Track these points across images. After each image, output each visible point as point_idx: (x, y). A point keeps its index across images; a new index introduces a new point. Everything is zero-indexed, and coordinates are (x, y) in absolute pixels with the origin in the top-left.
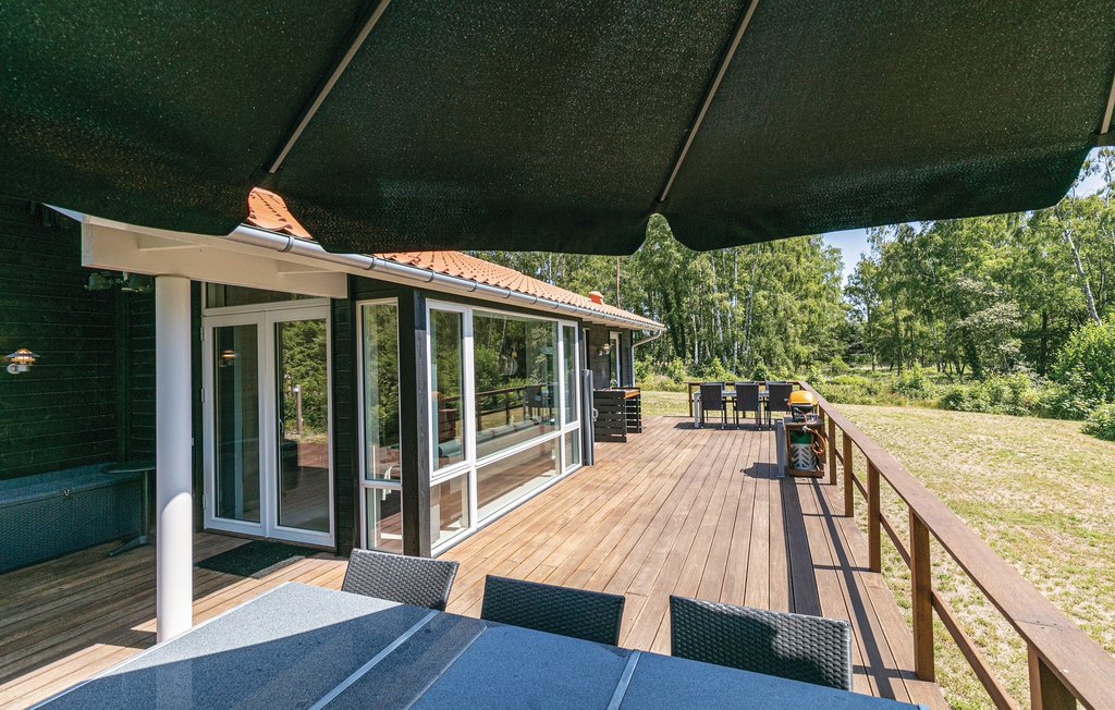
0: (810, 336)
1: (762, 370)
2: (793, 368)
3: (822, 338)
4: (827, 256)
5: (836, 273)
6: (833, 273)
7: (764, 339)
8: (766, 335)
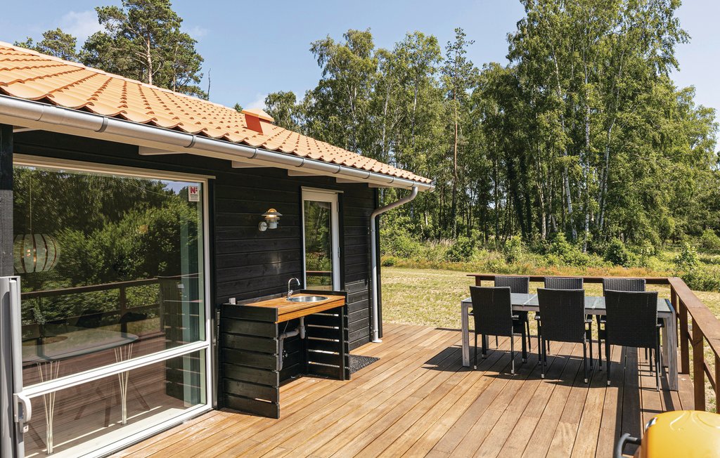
0: (678, 207)
1: (617, 247)
2: (658, 241)
3: (693, 208)
4: (699, 118)
5: (708, 136)
6: (704, 137)
7: (623, 211)
8: (624, 205)
